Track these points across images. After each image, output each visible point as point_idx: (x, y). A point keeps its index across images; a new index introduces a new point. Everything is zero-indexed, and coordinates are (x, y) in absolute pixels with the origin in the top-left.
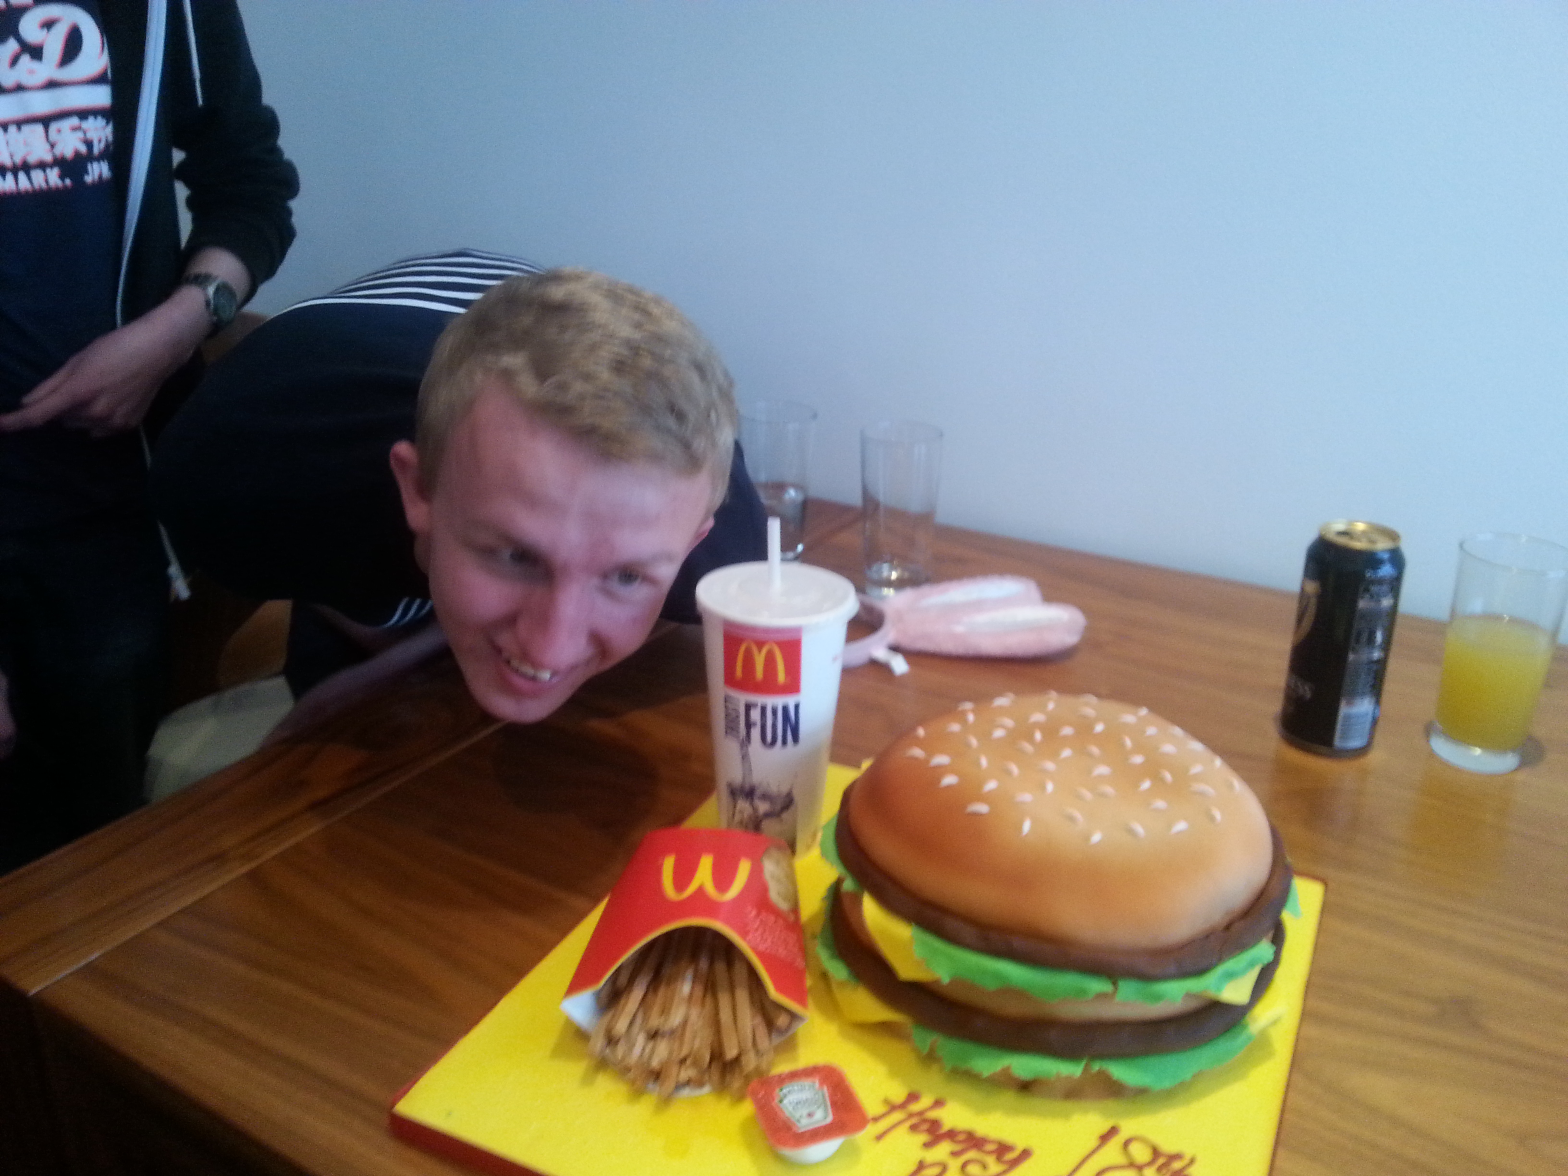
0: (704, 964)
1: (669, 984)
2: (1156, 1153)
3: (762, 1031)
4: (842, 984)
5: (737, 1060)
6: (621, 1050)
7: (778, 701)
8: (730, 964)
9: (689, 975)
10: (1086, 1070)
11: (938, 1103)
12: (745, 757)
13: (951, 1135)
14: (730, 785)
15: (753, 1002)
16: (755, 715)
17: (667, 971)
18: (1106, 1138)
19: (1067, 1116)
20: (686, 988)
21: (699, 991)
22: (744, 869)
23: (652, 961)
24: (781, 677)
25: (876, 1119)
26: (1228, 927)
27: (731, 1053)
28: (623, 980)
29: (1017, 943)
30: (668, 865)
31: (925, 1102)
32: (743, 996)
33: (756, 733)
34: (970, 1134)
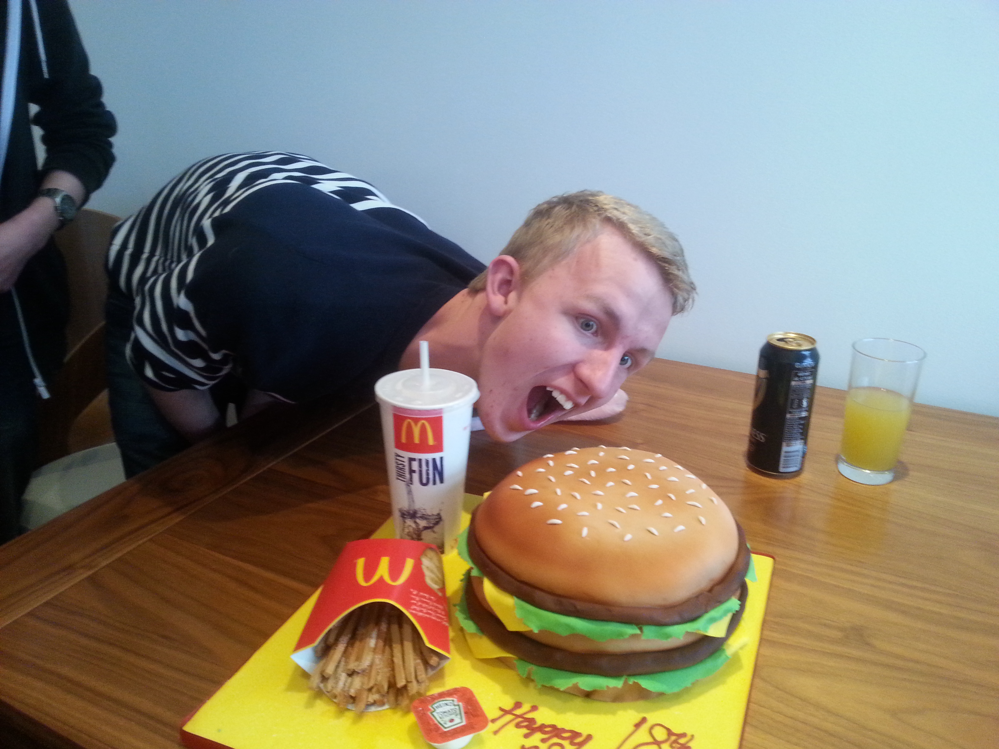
0: (384, 627)
1: (361, 640)
2: (670, 733)
3: (421, 667)
4: (473, 635)
5: (405, 687)
6: (330, 684)
7: (430, 456)
8: (400, 626)
9: (374, 634)
10: (625, 683)
11: (534, 708)
12: (410, 492)
13: (541, 728)
14: (400, 510)
15: (415, 650)
16: (415, 466)
17: (361, 631)
18: (638, 726)
19: (614, 713)
20: (372, 642)
21: (381, 643)
22: (409, 564)
23: (350, 626)
24: (431, 441)
25: (493, 721)
26: (710, 590)
27: (401, 683)
28: (331, 640)
29: (580, 606)
30: (361, 563)
31: (526, 707)
32: (408, 646)
33: (416, 476)
34: (554, 727)
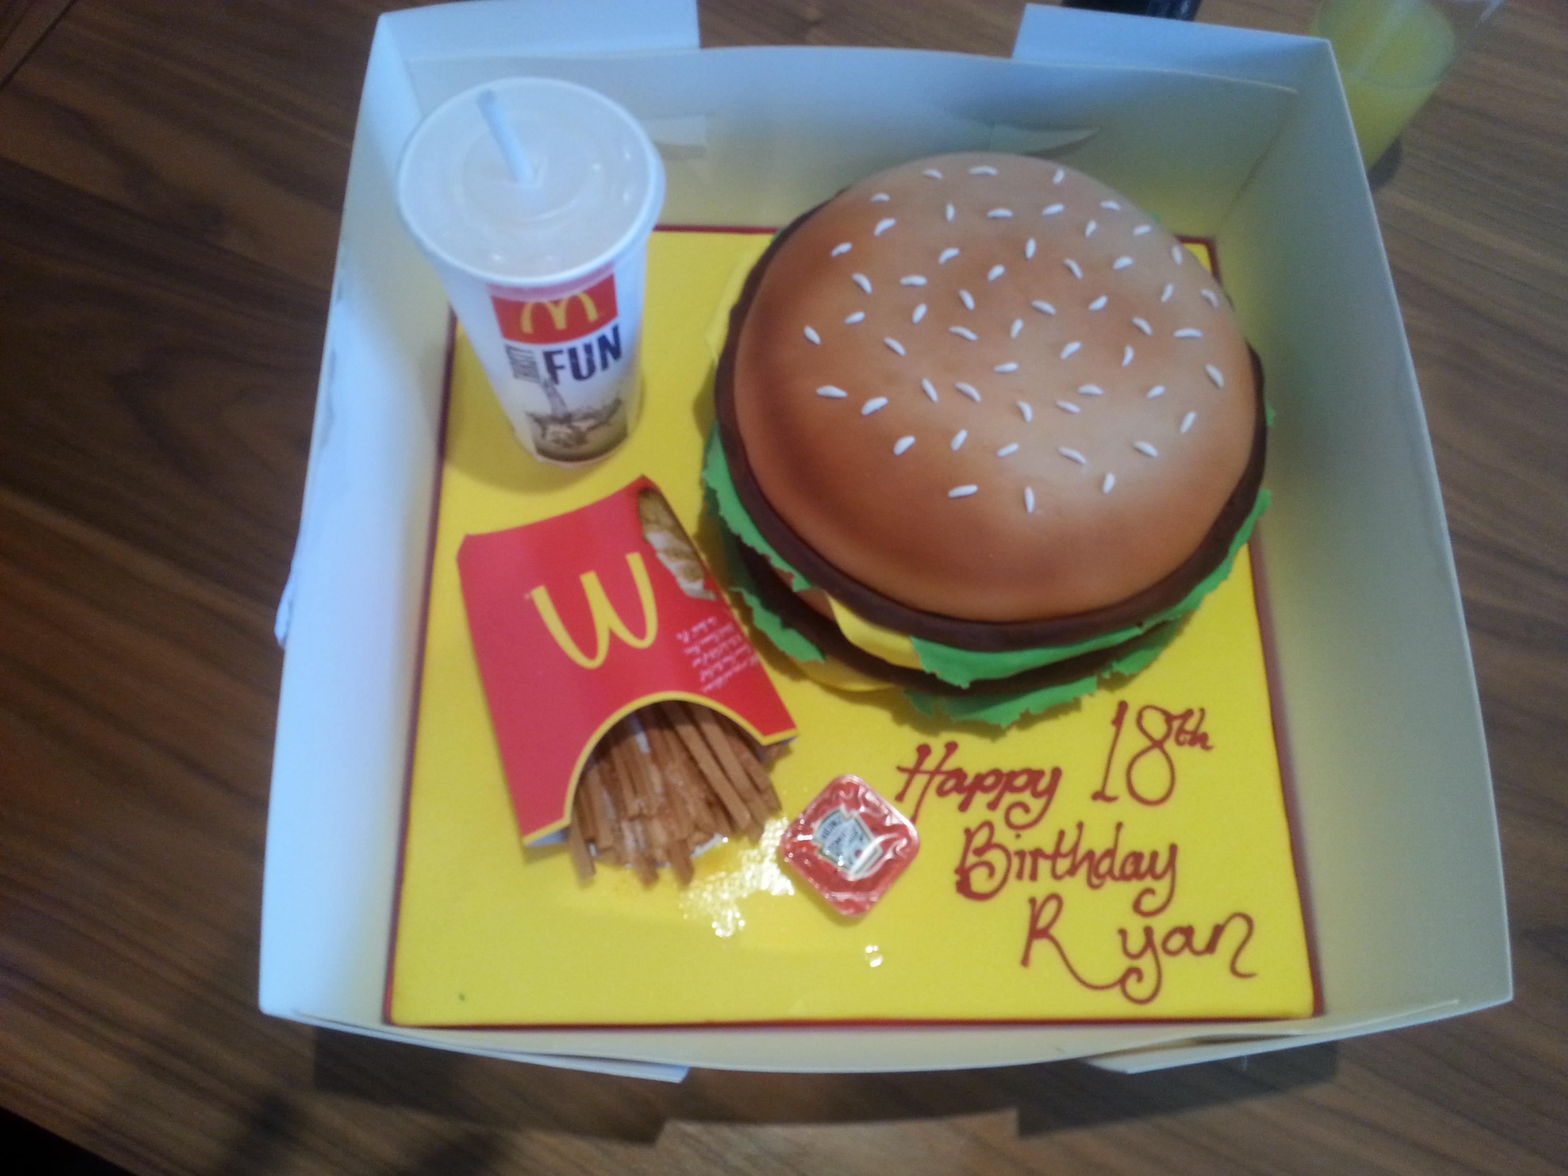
2: (1169, 718)
7: (592, 337)
9: (634, 722)
10: (1100, 680)
11: (951, 748)
12: (552, 394)
13: (979, 783)
14: (531, 415)
15: (728, 735)
16: (562, 360)
18: (1118, 721)
20: (641, 743)
21: (657, 737)
22: (638, 569)
24: (592, 314)
25: (901, 796)
31: (937, 751)
32: (714, 732)
33: (565, 373)
34: (996, 773)
